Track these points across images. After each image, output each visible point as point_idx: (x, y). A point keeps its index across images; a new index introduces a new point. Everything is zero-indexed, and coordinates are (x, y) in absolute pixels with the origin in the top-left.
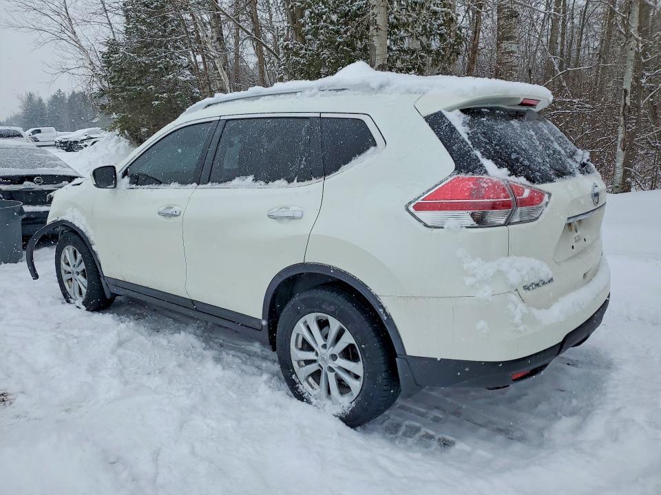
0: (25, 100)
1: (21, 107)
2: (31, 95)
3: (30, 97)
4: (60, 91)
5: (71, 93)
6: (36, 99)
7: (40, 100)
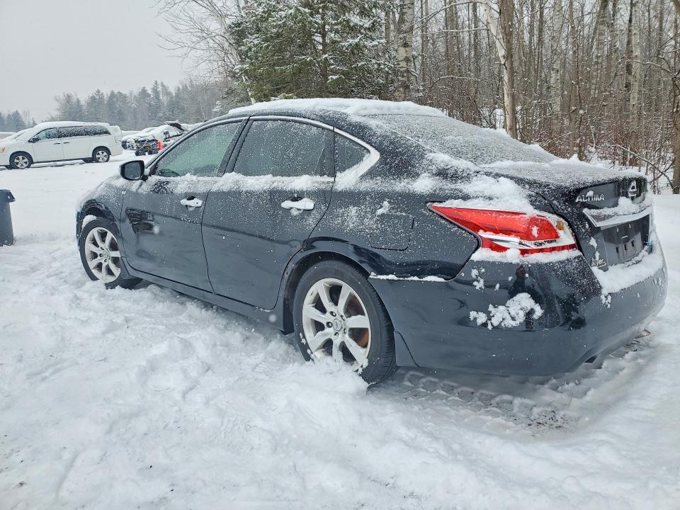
0: (63, 102)
1: (58, 110)
2: (69, 96)
3: (69, 98)
4: (98, 91)
5: (109, 94)
6: (74, 100)
7: (78, 101)
